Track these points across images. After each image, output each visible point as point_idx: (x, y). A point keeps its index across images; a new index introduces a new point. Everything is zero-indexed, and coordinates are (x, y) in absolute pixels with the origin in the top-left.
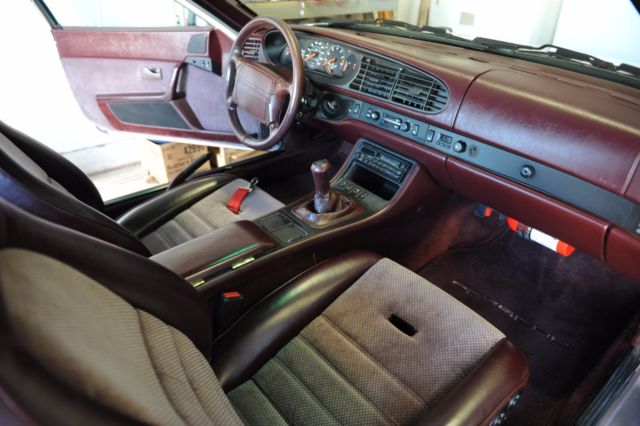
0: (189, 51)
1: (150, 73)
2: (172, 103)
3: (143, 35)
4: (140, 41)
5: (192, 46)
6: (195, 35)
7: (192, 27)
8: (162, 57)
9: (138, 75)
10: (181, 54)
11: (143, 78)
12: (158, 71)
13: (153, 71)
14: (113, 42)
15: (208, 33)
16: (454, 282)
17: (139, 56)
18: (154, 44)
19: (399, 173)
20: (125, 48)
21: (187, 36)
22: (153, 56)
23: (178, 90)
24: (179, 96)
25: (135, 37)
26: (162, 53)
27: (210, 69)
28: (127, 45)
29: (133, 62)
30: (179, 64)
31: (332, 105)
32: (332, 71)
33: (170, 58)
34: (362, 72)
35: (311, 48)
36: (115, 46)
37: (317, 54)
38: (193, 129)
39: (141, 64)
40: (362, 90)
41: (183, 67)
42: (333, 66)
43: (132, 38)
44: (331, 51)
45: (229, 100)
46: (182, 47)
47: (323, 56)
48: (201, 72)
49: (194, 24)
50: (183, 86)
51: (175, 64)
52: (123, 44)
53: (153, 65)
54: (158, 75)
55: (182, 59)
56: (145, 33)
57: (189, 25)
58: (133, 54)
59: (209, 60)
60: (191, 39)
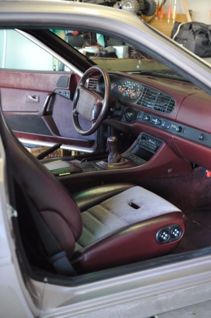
0: (57, 86)
1: (32, 98)
2: (43, 117)
3: (31, 75)
4: (29, 78)
5: (60, 83)
6: (62, 77)
7: (62, 72)
8: (41, 89)
9: (25, 99)
10: (53, 87)
11: (27, 101)
12: (37, 97)
13: (34, 97)
14: (12, 78)
15: (70, 75)
16: (194, 221)
17: (26, 87)
18: (37, 80)
19: (155, 147)
20: (18, 82)
21: (58, 77)
22: (35, 88)
23: (47, 110)
24: (48, 113)
25: (26, 76)
26: (41, 87)
27: (69, 97)
28: (20, 81)
29: (22, 91)
30: (51, 93)
31: (130, 115)
32: (133, 97)
33: (46, 90)
34: (143, 96)
35: (124, 84)
36: (12, 81)
37: (127, 88)
38: (54, 136)
39: (27, 92)
40: (142, 105)
41: (53, 95)
42: (134, 94)
43: (24, 76)
44: (133, 86)
45: (74, 111)
46: (54, 83)
47: (130, 89)
48: (64, 99)
49: (63, 70)
50: (51, 107)
51: (47, 93)
52: (18, 79)
53: (35, 93)
54: (36, 100)
55: (52, 91)
56: (32, 74)
57: (60, 70)
58: (23, 87)
59: (69, 91)
60: (59, 79)
